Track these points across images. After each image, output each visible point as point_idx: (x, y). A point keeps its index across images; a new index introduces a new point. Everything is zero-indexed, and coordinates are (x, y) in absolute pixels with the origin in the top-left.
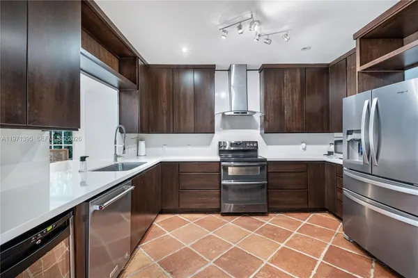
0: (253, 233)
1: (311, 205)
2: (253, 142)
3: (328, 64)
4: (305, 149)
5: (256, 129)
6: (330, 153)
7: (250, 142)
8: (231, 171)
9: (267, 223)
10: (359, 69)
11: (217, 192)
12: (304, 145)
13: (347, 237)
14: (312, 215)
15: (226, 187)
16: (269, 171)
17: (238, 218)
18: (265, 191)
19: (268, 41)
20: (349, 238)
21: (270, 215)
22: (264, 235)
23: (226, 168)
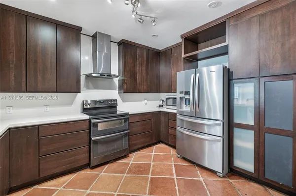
0: (125, 175)
1: (154, 141)
2: (114, 100)
3: (160, 50)
4: (146, 104)
5: (115, 89)
6: (160, 106)
7: (111, 100)
8: (101, 127)
9: (131, 162)
10: (183, 56)
11: (86, 149)
12: (146, 101)
13: (179, 156)
14: (154, 147)
15: (96, 142)
16: (130, 122)
17: (106, 166)
18: (127, 138)
19: (141, 21)
20: (181, 156)
21: (130, 155)
22: (134, 173)
23: (96, 125)
